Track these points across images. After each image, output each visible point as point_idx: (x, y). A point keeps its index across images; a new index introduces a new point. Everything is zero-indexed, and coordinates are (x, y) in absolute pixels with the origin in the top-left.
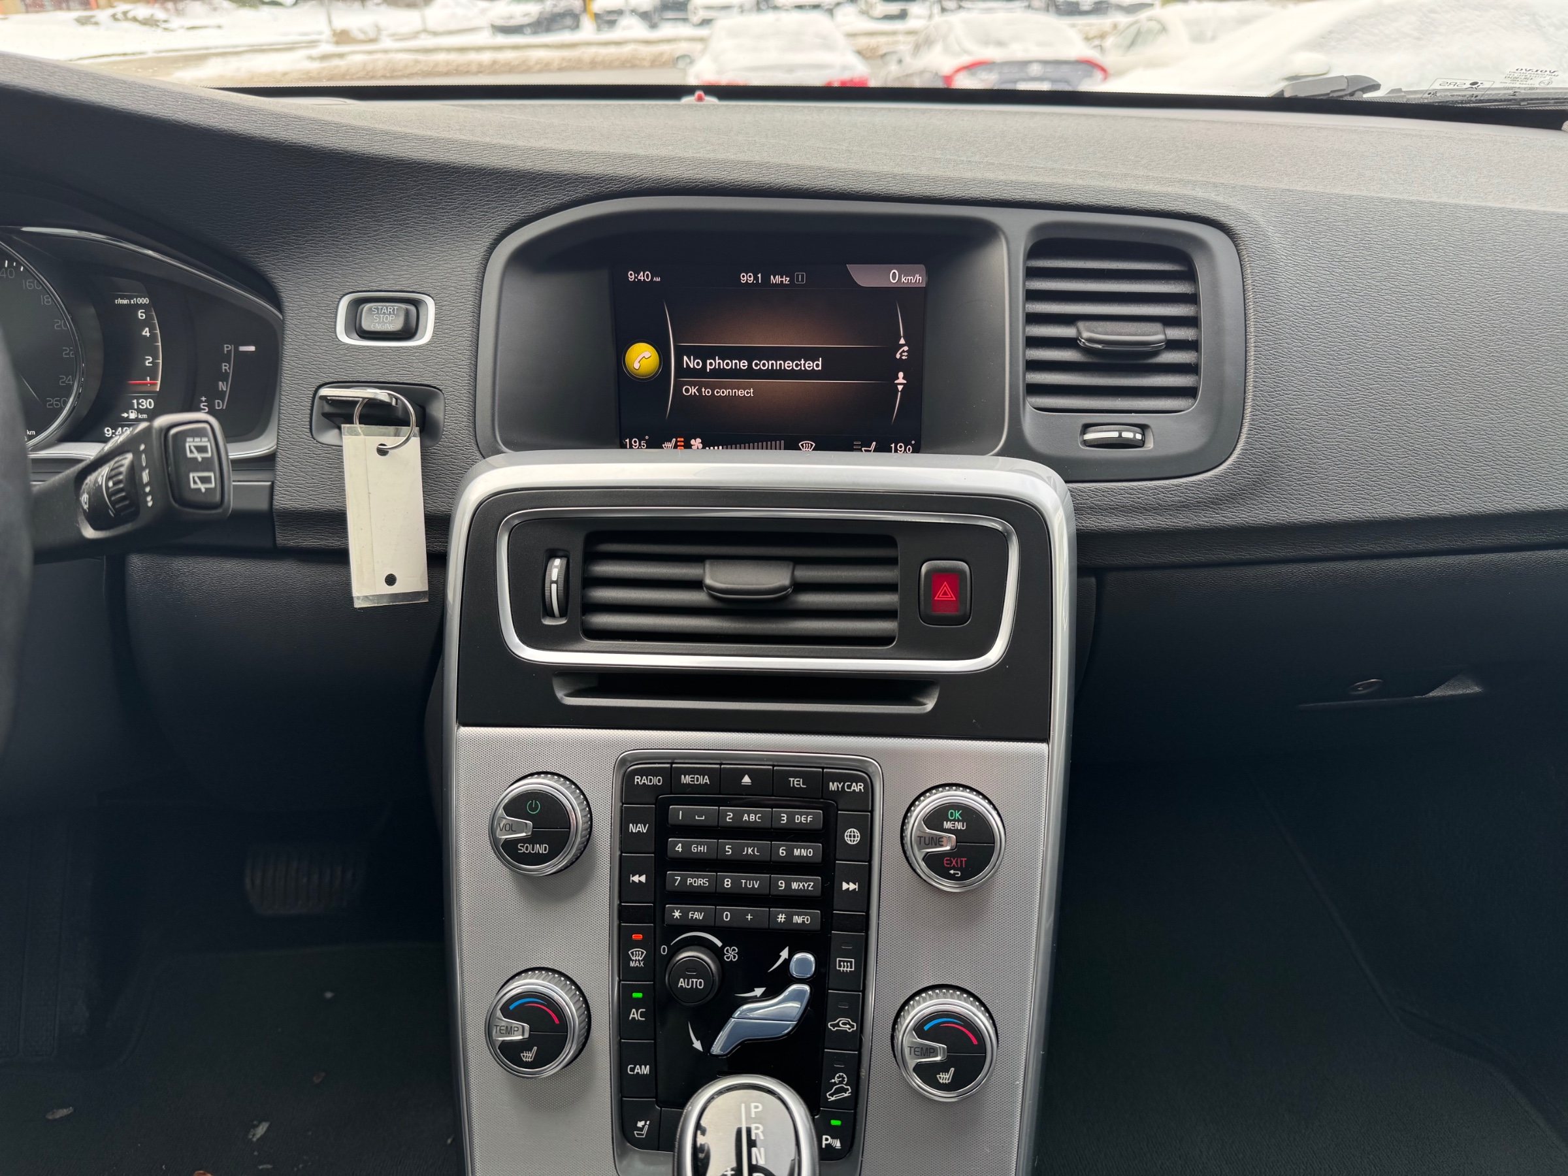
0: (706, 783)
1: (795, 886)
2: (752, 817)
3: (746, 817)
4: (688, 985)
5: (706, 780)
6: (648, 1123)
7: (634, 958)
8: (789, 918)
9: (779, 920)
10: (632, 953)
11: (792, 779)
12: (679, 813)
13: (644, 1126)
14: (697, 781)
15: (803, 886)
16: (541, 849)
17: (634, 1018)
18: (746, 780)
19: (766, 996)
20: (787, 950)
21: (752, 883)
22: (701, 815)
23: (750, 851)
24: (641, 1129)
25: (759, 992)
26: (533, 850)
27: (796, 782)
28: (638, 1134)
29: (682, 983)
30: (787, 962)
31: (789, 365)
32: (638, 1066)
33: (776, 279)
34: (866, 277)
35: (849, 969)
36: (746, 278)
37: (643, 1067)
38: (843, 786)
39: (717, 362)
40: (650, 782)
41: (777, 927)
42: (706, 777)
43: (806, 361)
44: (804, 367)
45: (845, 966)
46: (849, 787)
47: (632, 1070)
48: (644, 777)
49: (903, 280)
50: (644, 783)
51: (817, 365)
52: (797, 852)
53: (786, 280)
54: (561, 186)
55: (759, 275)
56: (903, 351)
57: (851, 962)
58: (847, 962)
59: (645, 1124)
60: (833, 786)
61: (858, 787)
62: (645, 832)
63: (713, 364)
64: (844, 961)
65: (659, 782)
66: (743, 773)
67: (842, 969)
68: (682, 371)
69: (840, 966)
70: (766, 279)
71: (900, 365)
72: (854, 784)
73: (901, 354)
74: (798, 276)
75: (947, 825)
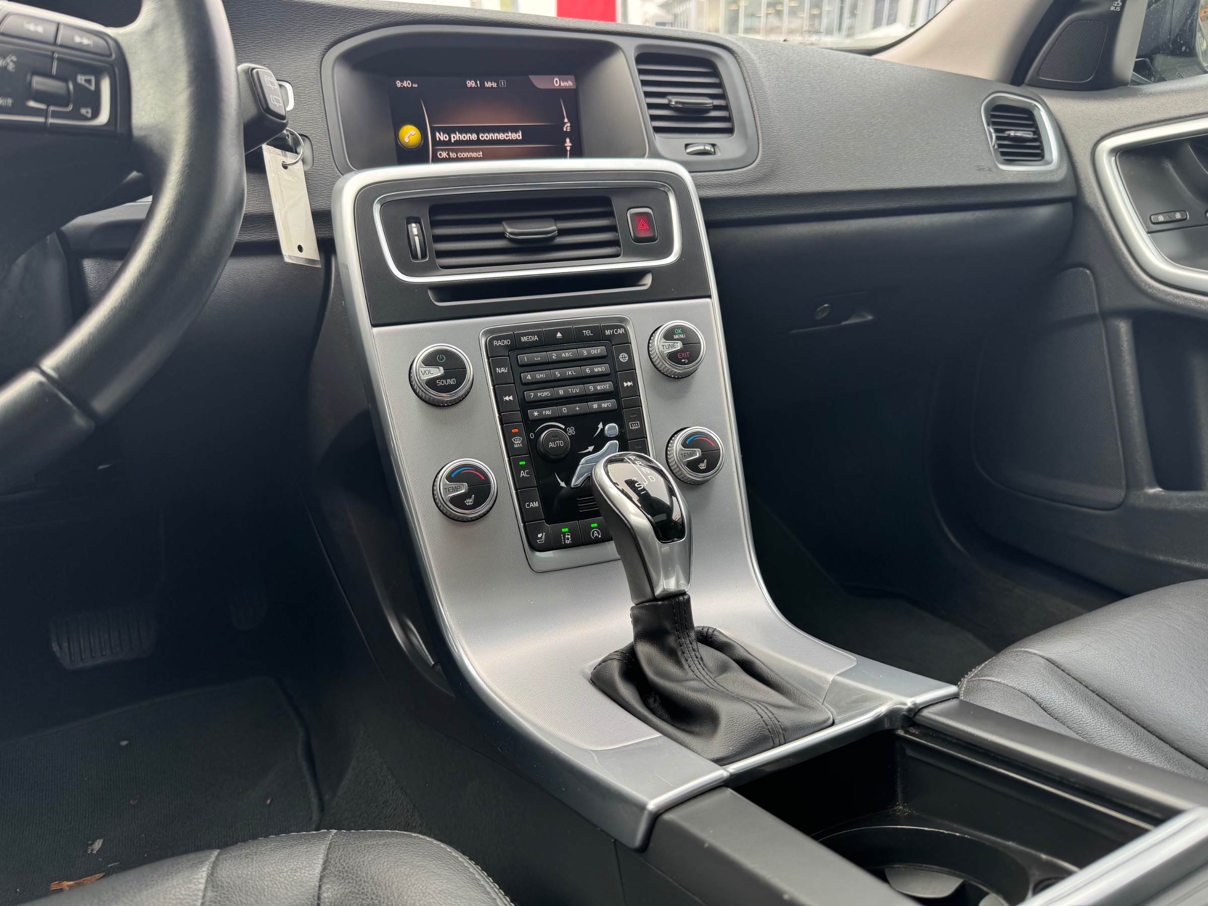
0: (536, 340)
1: (599, 388)
2: (567, 355)
3: (563, 355)
4: (555, 445)
5: (536, 338)
6: (544, 534)
7: (516, 443)
8: (599, 406)
9: (594, 407)
10: (514, 440)
11: (584, 331)
12: (525, 358)
13: (542, 536)
14: (531, 339)
15: (604, 387)
16: (451, 382)
17: (523, 476)
18: (559, 335)
19: (594, 451)
20: (601, 424)
21: (575, 390)
22: (537, 357)
23: (570, 373)
24: (541, 538)
25: (591, 449)
26: (447, 383)
27: (587, 333)
28: (539, 541)
29: (551, 445)
30: (603, 430)
31: (501, 136)
32: (531, 503)
33: (488, 84)
34: (540, 82)
35: (637, 427)
36: (471, 84)
37: (534, 503)
38: (613, 332)
39: (458, 136)
40: (503, 343)
41: (594, 411)
42: (536, 336)
43: (511, 133)
44: (511, 137)
45: (634, 426)
46: (616, 332)
47: (529, 505)
48: (499, 341)
49: (562, 84)
50: (500, 345)
51: (518, 136)
52: (596, 370)
53: (495, 85)
54: (364, 17)
55: (478, 82)
56: (567, 127)
57: (637, 423)
58: (635, 424)
59: (543, 535)
60: (608, 332)
61: (621, 331)
62: (506, 371)
63: (456, 137)
64: (633, 424)
65: (508, 343)
66: (556, 331)
67: (633, 428)
68: (436, 143)
69: (632, 427)
70: (482, 84)
71: (567, 134)
72: (619, 330)
73: (566, 128)
74: (501, 82)
75: (676, 337)
